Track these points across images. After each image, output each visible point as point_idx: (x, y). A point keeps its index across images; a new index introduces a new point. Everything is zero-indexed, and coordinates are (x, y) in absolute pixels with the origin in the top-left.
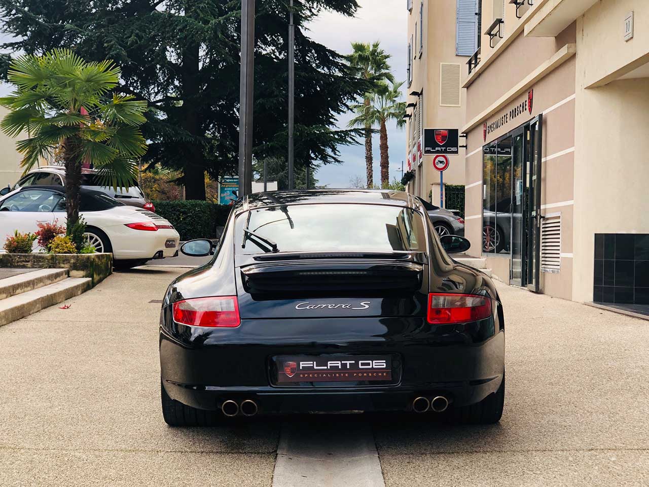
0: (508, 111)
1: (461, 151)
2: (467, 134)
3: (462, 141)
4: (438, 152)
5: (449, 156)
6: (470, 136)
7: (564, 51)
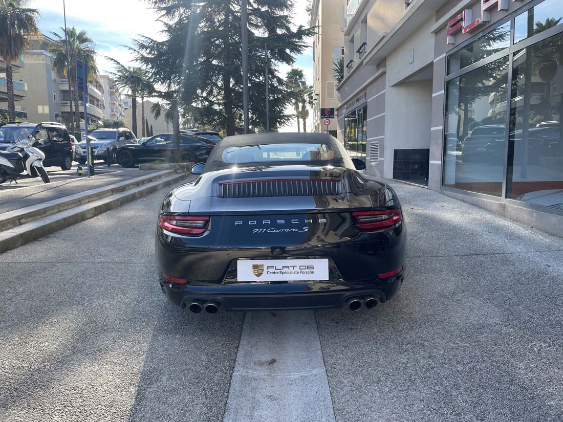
0: (356, 99)
1: (336, 117)
2: (338, 109)
3: (336, 113)
4: (326, 118)
5: (330, 119)
6: (339, 110)
7: (381, 71)
